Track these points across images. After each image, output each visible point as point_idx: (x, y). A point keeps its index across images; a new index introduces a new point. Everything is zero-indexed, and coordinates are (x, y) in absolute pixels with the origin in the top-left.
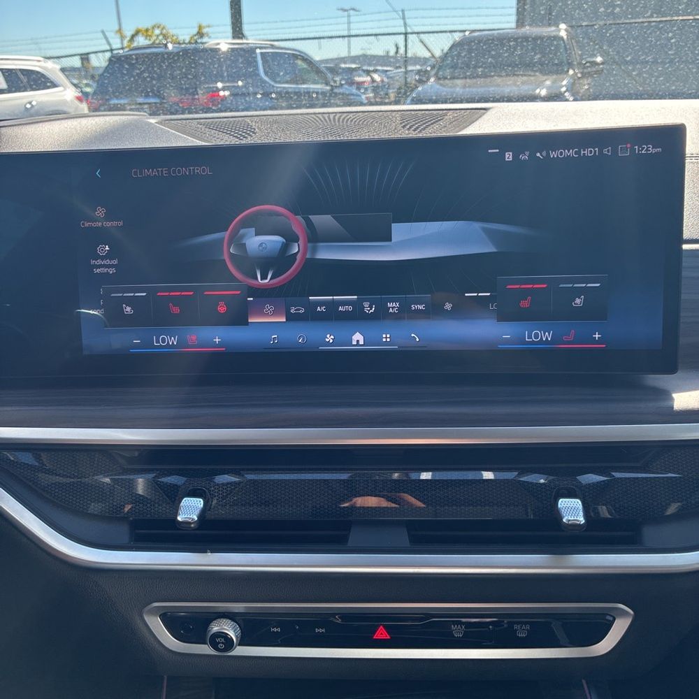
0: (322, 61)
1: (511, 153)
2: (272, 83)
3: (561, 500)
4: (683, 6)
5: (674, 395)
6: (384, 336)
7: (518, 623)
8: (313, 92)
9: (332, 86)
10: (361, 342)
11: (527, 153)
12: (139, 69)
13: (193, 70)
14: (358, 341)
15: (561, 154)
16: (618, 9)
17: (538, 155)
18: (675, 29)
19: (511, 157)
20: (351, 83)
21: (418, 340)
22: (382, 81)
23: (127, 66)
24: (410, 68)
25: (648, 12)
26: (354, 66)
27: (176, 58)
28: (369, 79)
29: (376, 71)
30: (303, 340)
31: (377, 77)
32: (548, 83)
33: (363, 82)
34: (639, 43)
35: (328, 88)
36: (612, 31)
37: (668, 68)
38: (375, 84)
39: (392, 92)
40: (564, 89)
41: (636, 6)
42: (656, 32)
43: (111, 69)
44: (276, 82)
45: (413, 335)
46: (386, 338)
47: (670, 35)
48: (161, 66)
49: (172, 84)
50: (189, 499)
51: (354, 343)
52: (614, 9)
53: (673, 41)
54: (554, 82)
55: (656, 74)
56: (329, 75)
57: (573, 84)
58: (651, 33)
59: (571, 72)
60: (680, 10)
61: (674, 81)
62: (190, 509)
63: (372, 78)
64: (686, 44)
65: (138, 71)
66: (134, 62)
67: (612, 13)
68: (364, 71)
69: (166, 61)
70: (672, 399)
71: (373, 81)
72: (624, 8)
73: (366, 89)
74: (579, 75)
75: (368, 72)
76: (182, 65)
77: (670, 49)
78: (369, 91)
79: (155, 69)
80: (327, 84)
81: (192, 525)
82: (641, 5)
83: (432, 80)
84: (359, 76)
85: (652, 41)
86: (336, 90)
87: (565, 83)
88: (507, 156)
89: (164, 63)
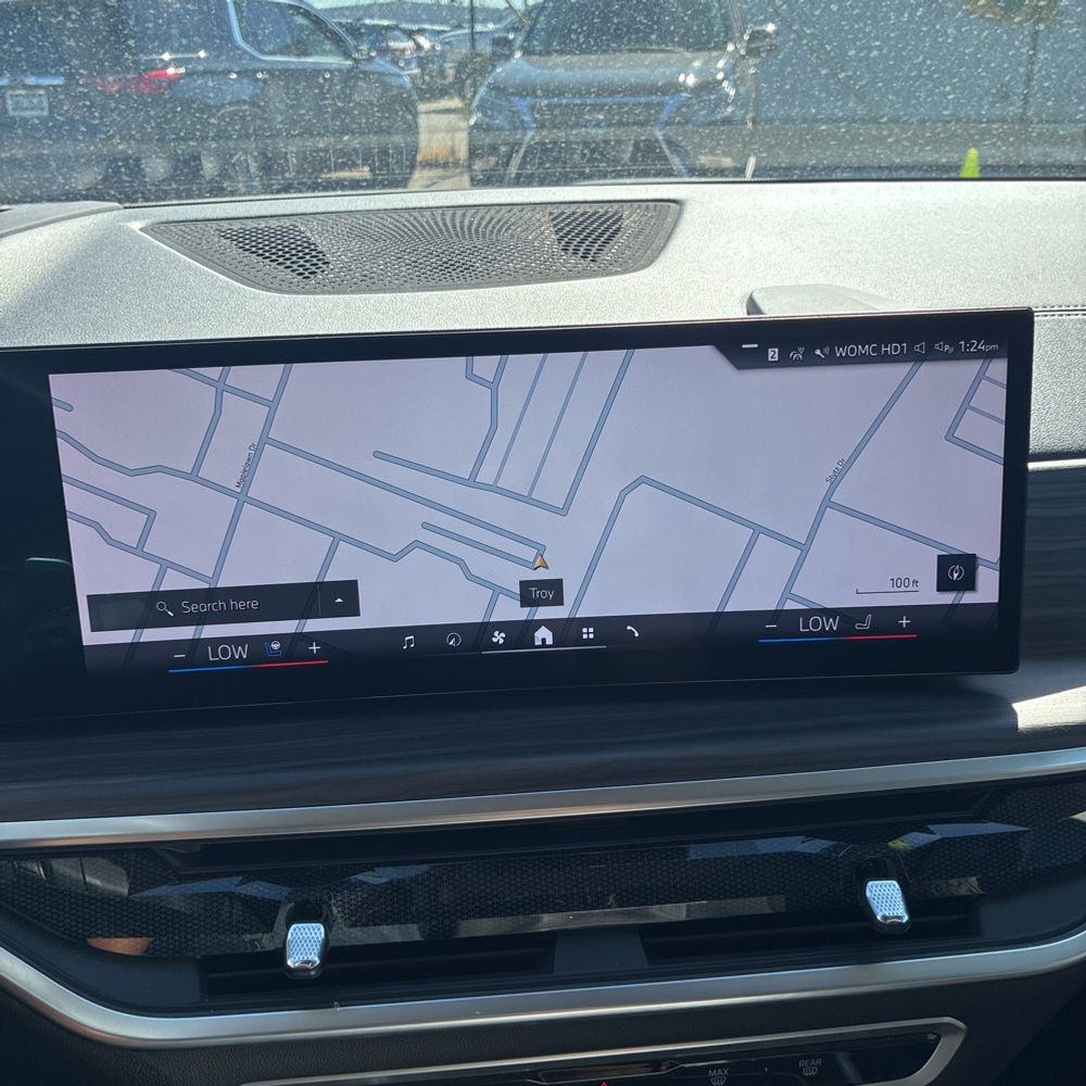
0: (332, 11)
1: (777, 350)
2: (257, 54)
3: (870, 883)
4: (971, 50)
5: (1017, 706)
6: (585, 630)
7: (804, 1058)
8: (326, 70)
9: (355, 59)
10: (549, 641)
11: (801, 350)
12: (105, 133)
13: (198, 134)
14: (544, 640)
15: (852, 350)
16: (875, 53)
17: (818, 352)
18: (956, 80)
19: (776, 355)
20: (384, 52)
21: (637, 635)
22: (433, 47)
23: (83, 129)
24: (479, 28)
25: (918, 57)
26: (385, 23)
27: (169, 116)
28: (411, 44)
29: (421, 31)
30: (456, 642)
31: (425, 42)
32: (697, 64)
33: (403, 51)
34: (901, 100)
35: (349, 63)
36: (864, 82)
37: (939, 134)
38: (422, 54)
39: (450, 68)
40: (720, 76)
41: (903, 49)
42: (926, 85)
43: (56, 133)
44: (263, 52)
45: (629, 628)
46: (588, 633)
47: (948, 88)
48: (144, 128)
49: (161, 155)
50: (300, 925)
51: (538, 643)
52: (870, 52)
53: (950, 97)
54: (706, 63)
55: (921, 141)
56: (351, 41)
57: (734, 67)
58: (919, 87)
59: (730, 47)
60: (966, 55)
61: (947, 151)
62: (304, 944)
63: (417, 44)
64: (969, 101)
65: (103, 136)
66: (97, 122)
67: (867, 57)
68: (404, 31)
69: (152, 121)
70: (1014, 714)
71: (419, 47)
72: (885, 51)
73: (408, 62)
74: (743, 52)
75: (410, 34)
76: (179, 126)
77: (946, 108)
78: (414, 65)
79: (133, 133)
80: (347, 55)
81: (313, 973)
82: (910, 48)
83: (518, 55)
84: (396, 39)
85: (920, 97)
86: (362, 67)
87: (721, 64)
88: (770, 354)
89: (149, 123)
